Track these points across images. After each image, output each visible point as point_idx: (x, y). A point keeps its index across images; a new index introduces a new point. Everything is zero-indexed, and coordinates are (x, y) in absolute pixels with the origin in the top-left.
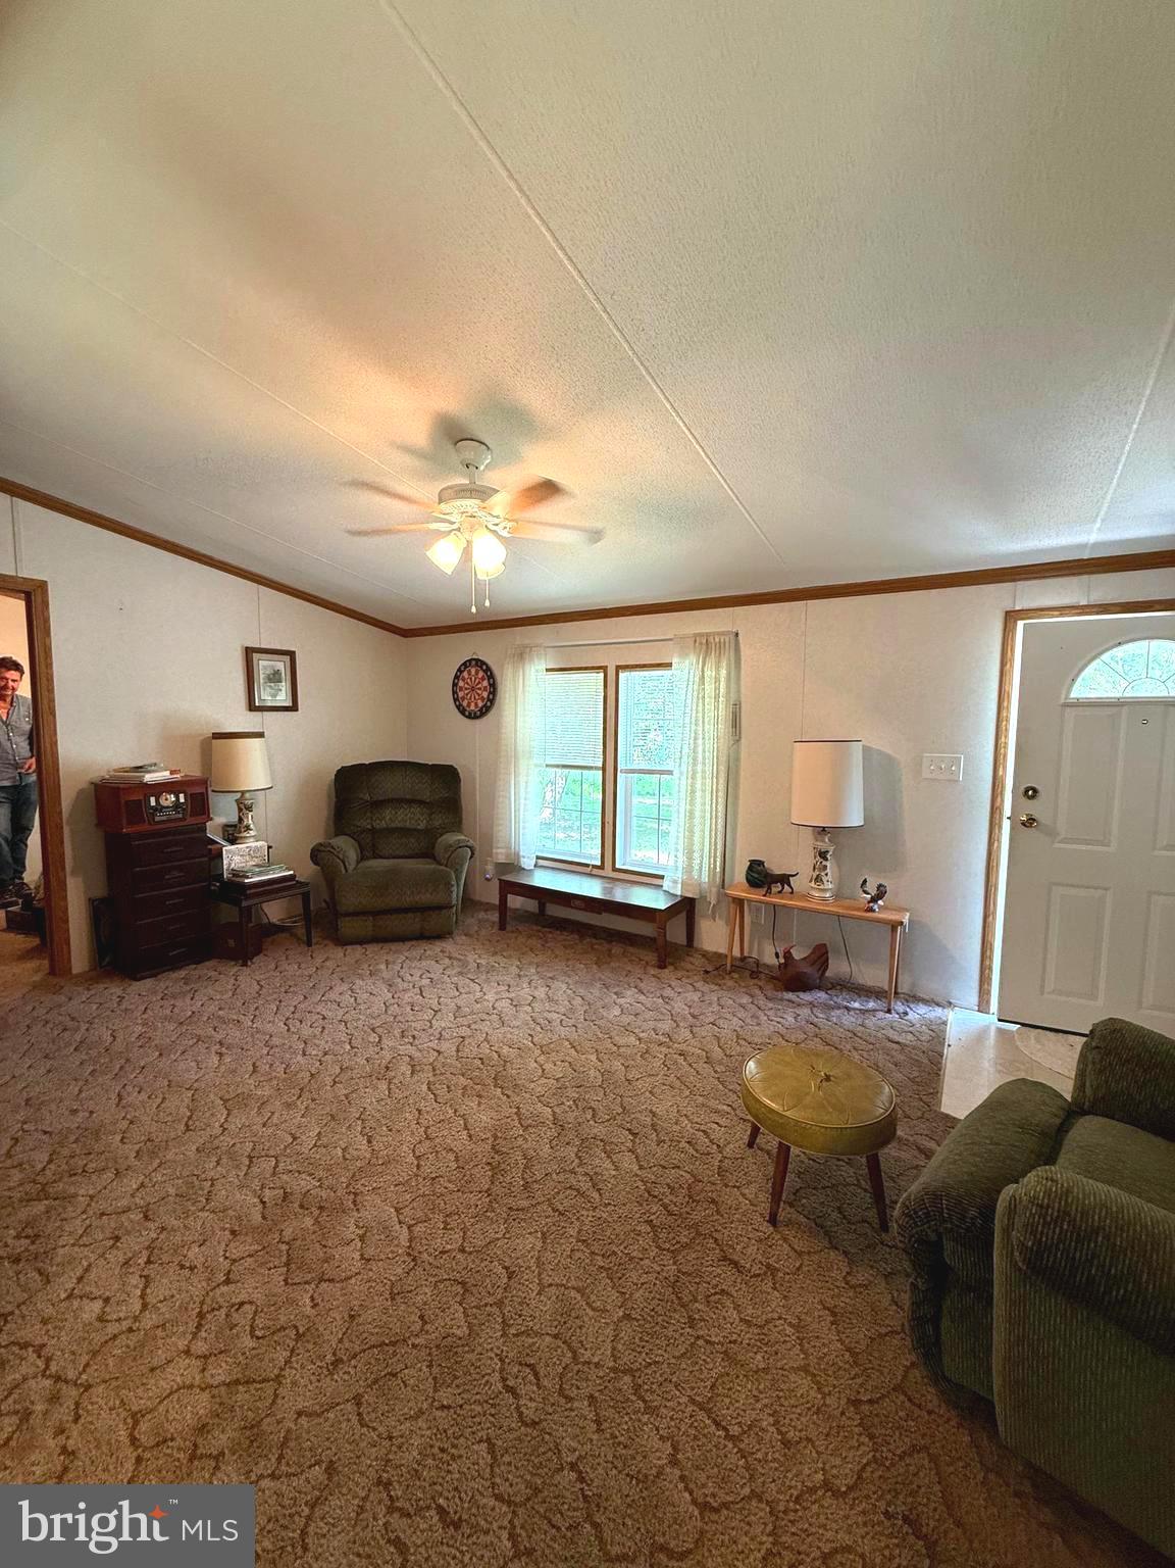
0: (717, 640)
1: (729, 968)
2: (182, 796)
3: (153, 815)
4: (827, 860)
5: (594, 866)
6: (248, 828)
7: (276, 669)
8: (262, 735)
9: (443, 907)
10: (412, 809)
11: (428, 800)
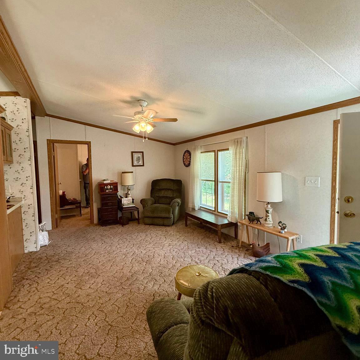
0: (240, 140)
1: (240, 246)
2: (112, 186)
3: (106, 190)
4: (269, 213)
5: (213, 211)
6: (129, 194)
7: (139, 156)
8: (132, 172)
9: (168, 218)
10: (169, 191)
11: (173, 189)
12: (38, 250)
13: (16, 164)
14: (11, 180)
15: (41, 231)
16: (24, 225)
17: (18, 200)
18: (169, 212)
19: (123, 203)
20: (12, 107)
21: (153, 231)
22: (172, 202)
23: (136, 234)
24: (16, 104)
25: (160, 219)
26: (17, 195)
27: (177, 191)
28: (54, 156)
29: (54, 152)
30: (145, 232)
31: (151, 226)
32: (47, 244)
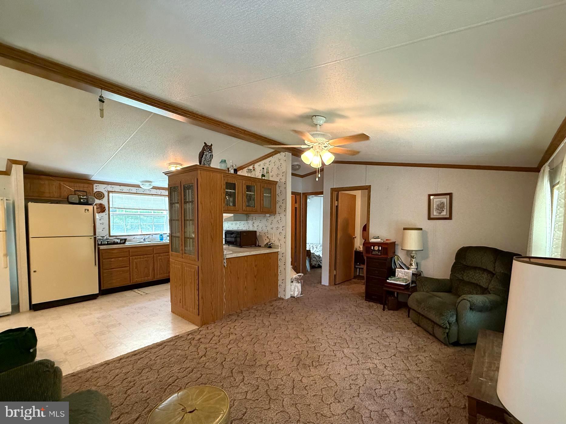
2: (380, 248)
3: (372, 252)
6: (411, 265)
7: (442, 202)
8: (421, 229)
9: (440, 326)
10: (483, 275)
11: (494, 272)
12: (286, 298)
13: (277, 215)
14: (274, 228)
15: (294, 282)
16: (279, 271)
17: (277, 247)
18: (441, 315)
19: (397, 276)
20: (278, 163)
21: (400, 336)
22: (461, 298)
23: (371, 327)
24: (280, 160)
25: (429, 322)
26: (277, 243)
27: (498, 277)
28: (336, 206)
29: (337, 202)
30: (387, 332)
31: (418, 328)
32: (297, 296)
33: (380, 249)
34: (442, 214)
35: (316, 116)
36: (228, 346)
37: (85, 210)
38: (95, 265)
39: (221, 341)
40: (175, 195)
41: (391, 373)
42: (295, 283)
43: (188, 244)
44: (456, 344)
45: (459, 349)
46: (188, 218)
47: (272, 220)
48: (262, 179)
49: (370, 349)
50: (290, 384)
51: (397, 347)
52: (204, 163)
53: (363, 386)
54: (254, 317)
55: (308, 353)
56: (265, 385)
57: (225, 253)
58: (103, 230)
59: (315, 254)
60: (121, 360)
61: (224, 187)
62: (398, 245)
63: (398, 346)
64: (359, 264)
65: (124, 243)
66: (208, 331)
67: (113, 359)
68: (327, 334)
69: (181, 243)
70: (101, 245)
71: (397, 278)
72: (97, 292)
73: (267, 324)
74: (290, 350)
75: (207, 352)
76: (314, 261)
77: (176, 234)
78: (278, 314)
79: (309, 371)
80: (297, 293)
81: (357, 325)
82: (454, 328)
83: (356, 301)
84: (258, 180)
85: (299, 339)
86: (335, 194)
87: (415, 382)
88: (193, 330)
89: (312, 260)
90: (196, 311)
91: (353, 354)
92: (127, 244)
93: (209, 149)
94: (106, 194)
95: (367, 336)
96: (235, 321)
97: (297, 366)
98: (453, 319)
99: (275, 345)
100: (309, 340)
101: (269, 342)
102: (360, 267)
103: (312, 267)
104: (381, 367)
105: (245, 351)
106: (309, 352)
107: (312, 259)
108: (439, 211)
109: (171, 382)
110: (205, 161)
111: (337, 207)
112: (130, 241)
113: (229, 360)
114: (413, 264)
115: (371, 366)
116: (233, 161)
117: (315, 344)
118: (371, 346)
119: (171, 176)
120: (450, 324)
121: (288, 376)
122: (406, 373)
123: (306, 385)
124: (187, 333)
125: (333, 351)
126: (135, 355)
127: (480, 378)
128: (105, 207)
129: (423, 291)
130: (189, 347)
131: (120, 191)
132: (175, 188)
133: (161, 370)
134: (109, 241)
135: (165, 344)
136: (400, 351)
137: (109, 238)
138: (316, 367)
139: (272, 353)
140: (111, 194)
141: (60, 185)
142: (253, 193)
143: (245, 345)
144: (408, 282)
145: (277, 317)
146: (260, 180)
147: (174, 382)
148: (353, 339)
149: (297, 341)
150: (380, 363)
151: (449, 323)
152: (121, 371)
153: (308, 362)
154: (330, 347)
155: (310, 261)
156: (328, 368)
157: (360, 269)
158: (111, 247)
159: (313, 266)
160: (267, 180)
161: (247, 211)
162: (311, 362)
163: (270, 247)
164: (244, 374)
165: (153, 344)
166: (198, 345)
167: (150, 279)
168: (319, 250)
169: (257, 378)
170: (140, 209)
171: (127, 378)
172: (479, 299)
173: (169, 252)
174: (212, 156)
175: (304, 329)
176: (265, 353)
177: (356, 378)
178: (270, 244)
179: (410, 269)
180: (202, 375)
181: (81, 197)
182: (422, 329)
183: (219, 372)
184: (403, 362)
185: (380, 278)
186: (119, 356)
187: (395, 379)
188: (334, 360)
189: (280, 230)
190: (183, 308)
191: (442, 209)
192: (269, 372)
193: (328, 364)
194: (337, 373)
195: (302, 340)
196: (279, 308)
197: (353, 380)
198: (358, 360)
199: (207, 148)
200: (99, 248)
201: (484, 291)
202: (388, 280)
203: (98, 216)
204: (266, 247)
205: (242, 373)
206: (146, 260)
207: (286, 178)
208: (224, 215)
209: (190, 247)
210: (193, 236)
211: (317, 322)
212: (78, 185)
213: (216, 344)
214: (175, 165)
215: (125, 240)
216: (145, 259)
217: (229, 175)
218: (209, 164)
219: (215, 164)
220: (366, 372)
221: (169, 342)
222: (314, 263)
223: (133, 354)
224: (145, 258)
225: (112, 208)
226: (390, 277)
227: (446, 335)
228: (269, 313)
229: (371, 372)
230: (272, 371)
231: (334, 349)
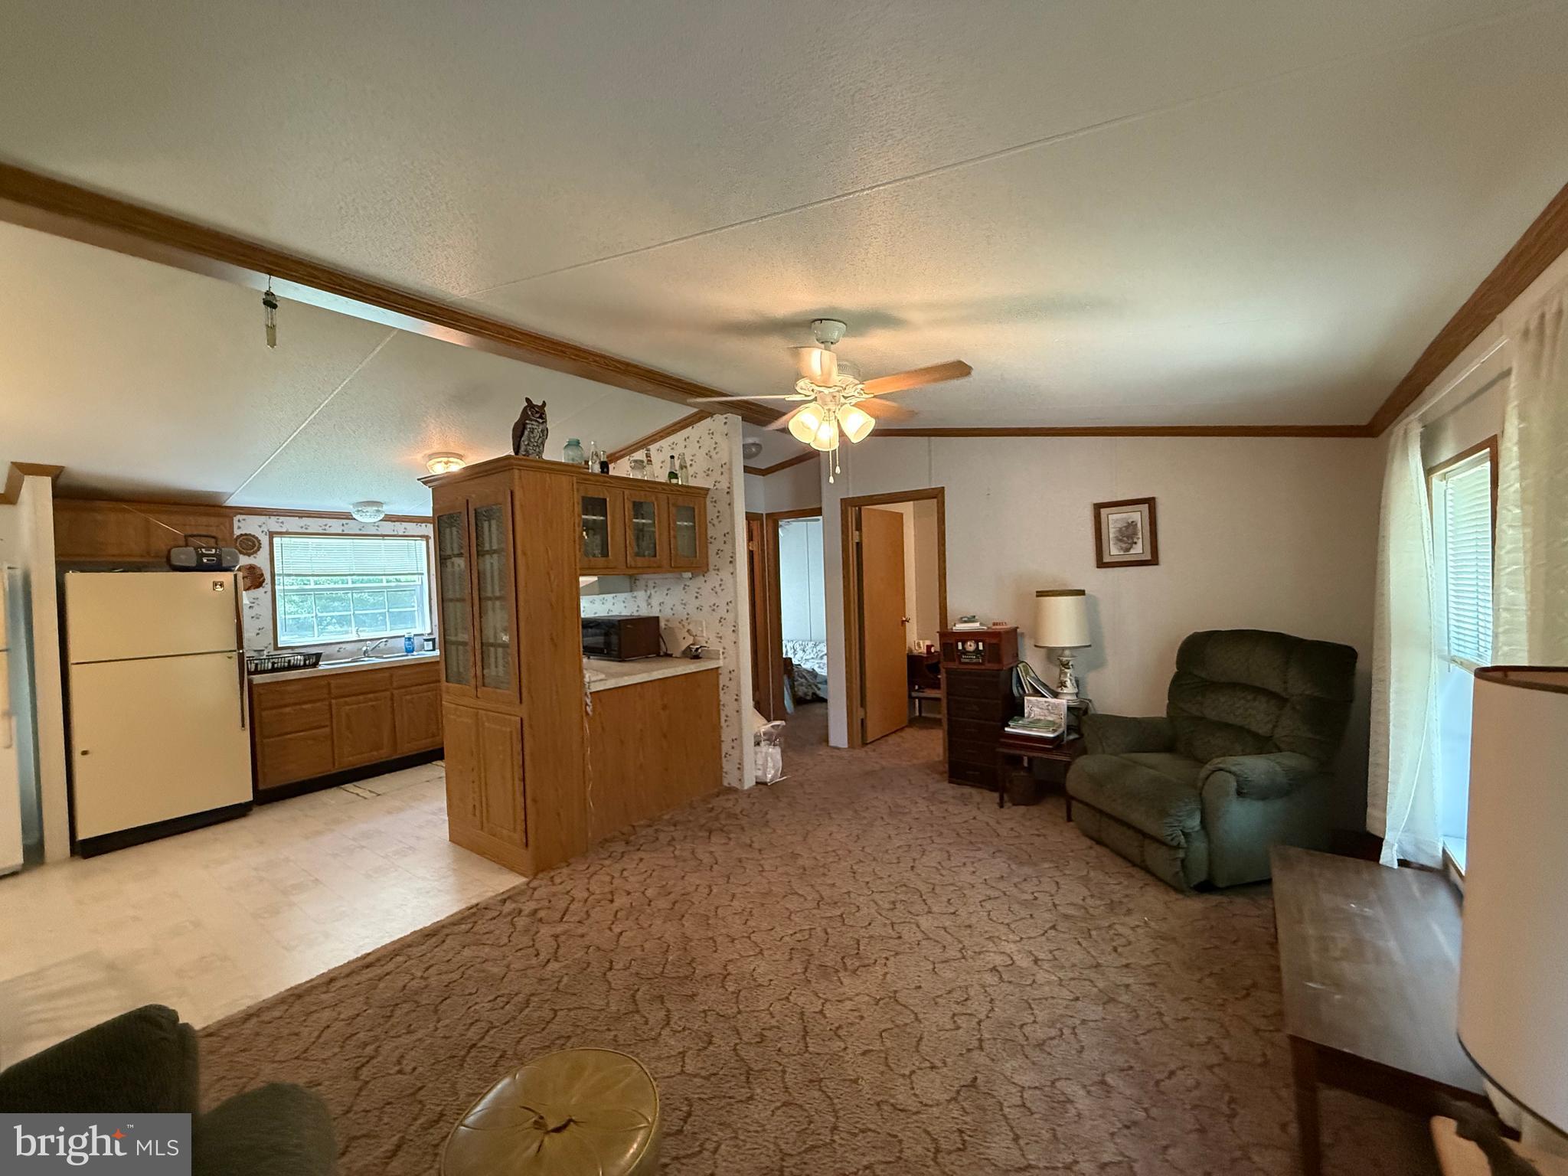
2: (981, 644)
3: (960, 657)
6: (1063, 684)
7: (1130, 521)
8: (1081, 593)
9: (1162, 843)
10: (1256, 703)
11: (1284, 694)
12: (746, 788)
13: (712, 573)
14: (706, 608)
15: (763, 743)
16: (723, 718)
17: (715, 656)
18: (1164, 813)
19: (1029, 717)
20: (708, 443)
21: (1058, 874)
22: (1209, 767)
23: (979, 855)
24: (713, 433)
25: (1130, 833)
26: (714, 645)
27: (1298, 707)
28: (857, 543)
29: (857, 533)
30: (1021, 864)
31: (1098, 848)
32: (771, 781)
33: (981, 648)
34: (1132, 551)
35: (821, 320)
36: (613, 926)
37: (215, 584)
38: (243, 726)
39: (593, 914)
40: (453, 535)
41: (1053, 977)
42: (765, 748)
43: (493, 660)
44: (1206, 887)
45: (1214, 899)
46: (489, 594)
47: (699, 588)
48: (670, 484)
49: (985, 914)
50: (795, 1022)
51: (1055, 905)
52: (526, 451)
53: (988, 1017)
54: (669, 844)
55: (827, 933)
56: (729, 1032)
57: (587, 679)
58: (258, 634)
59: (804, 666)
60: (333, 984)
61: (578, 508)
62: (1022, 634)
63: (1057, 902)
64: (920, 688)
65: (315, 665)
66: (554, 889)
67: (312, 980)
68: (867, 880)
69: (472, 659)
70: (257, 672)
71: (1030, 720)
72: (248, 796)
73: (707, 860)
74: (778, 929)
75: (558, 947)
76: (801, 685)
77: (456, 635)
78: (730, 832)
79: (839, 984)
80: (773, 772)
81: (941, 850)
82: (1200, 846)
83: (927, 786)
84: (659, 486)
85: (795, 897)
86: (852, 512)
87: (1120, 999)
88: (514, 888)
89: (796, 683)
90: (519, 836)
91: (945, 929)
92: (324, 666)
93: (538, 415)
94: (265, 540)
95: (971, 879)
96: (622, 857)
97: (804, 973)
98: (1194, 823)
99: (737, 917)
100: (823, 898)
101: (720, 909)
102: (921, 695)
103: (799, 701)
104: (1024, 962)
105: (659, 939)
106: (829, 930)
107: (797, 680)
108: (1124, 546)
109: (476, 1038)
110: (528, 444)
111: (859, 545)
112: (329, 657)
113: (620, 966)
114: (1068, 683)
115: (998, 960)
116: (596, 443)
117: (842, 909)
118: (988, 905)
119: (441, 487)
120: (1186, 835)
121: (784, 1002)
122: (1093, 975)
123: (837, 1025)
124: (499, 898)
125: (892, 924)
126: (367, 967)
127: (1310, 984)
128: (262, 575)
129: (1104, 752)
130: (510, 936)
131: (300, 531)
132: (451, 516)
133: (442, 1007)
134: (276, 661)
135: (446, 931)
136: (1066, 917)
137: (276, 653)
138: (854, 972)
139: (733, 941)
140: (276, 540)
141: (147, 521)
142: (650, 521)
143: (659, 922)
144: (1061, 730)
145: (730, 839)
146: (664, 487)
147: (482, 1038)
148: (938, 890)
149: (793, 904)
150: (1019, 951)
151: (1184, 834)
152: (335, 1014)
153: (831, 959)
154: (881, 915)
155: (792, 687)
156: (886, 973)
157: (923, 701)
158: (283, 675)
159: (801, 698)
160: (682, 486)
161: (635, 568)
162: (839, 959)
163: (697, 657)
164: (669, 1005)
165: (412, 933)
166: (534, 929)
167: (384, 754)
168: (812, 656)
169: (704, 1011)
170: (353, 575)
171: (356, 1034)
172: (1257, 767)
173: (439, 681)
174: (545, 433)
175: (805, 870)
176: (715, 942)
177: (966, 996)
178: (697, 649)
179: (1060, 696)
180: (555, 1011)
181: (203, 550)
182: (1108, 850)
183: (600, 1003)
184: (1079, 943)
185: (982, 722)
186: (325, 971)
187: (1068, 993)
188: (899, 950)
189: (722, 612)
190: (482, 829)
191: (1132, 538)
192: (733, 993)
193: (884, 961)
194: (913, 986)
195: (806, 899)
196: (732, 816)
197: (958, 1003)
198: (961, 946)
199: (533, 414)
200: (250, 682)
201: (1263, 745)
202: (1008, 726)
203: (246, 598)
204: (687, 657)
205: (661, 999)
206: (372, 706)
207: (731, 478)
208: (582, 579)
209: (496, 667)
210: (505, 638)
211: (835, 848)
212: (192, 520)
213: (579, 922)
214: (445, 459)
215: (318, 656)
216: (370, 703)
217: (588, 477)
218: (540, 453)
219: (554, 452)
220: (990, 979)
221: (455, 925)
222: (801, 691)
223: (360, 963)
224: (371, 700)
225: (279, 575)
226: (1011, 718)
227: (1179, 863)
228: (706, 830)
229: (1001, 977)
230: (740, 991)
231: (894, 920)
